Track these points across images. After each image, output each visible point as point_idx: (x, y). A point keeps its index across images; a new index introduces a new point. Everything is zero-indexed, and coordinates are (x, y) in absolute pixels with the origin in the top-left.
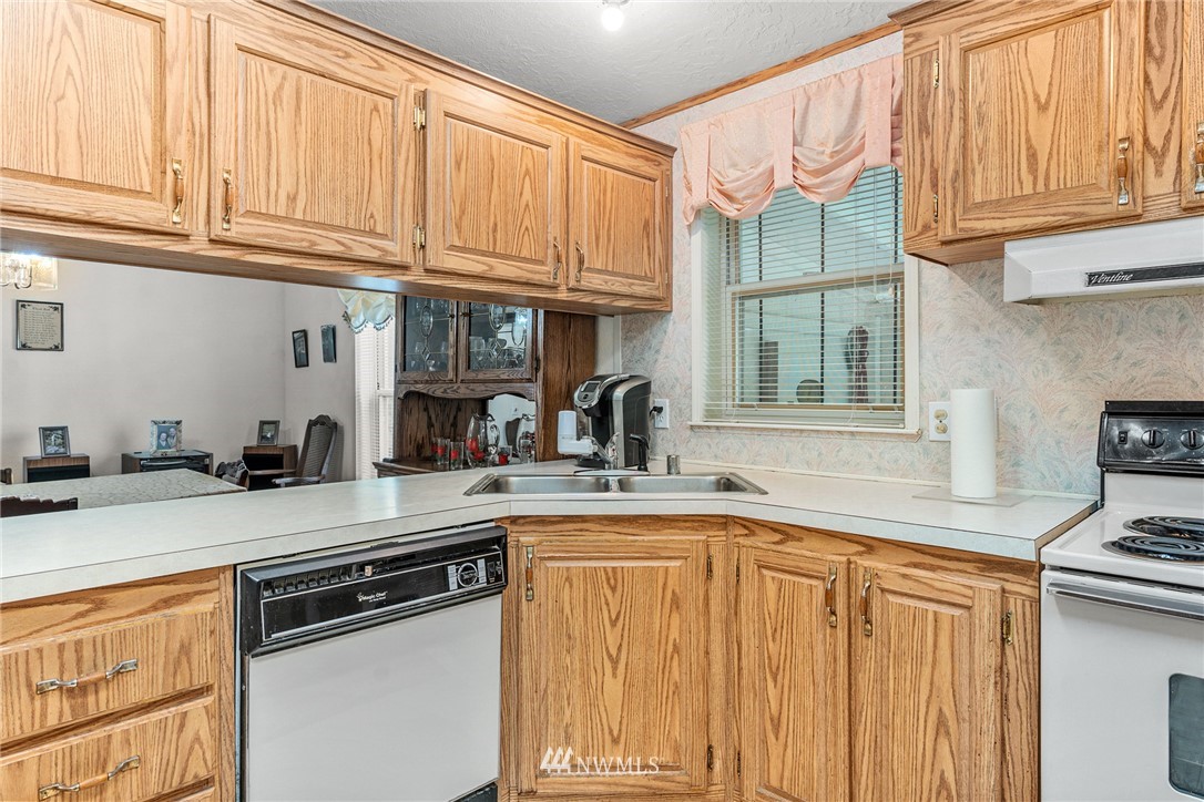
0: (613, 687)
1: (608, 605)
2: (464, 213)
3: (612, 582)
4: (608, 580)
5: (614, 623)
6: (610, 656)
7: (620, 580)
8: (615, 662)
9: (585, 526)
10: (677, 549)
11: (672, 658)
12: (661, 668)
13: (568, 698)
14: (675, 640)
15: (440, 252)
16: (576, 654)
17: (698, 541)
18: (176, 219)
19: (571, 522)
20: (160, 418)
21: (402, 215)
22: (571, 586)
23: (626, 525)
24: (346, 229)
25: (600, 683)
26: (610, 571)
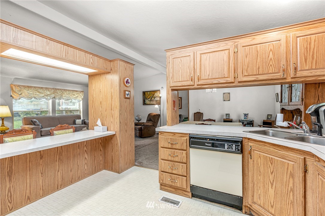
0: (271, 191)
1: (270, 167)
2: (248, 67)
3: (271, 162)
4: (270, 161)
5: (272, 173)
6: (271, 182)
7: (273, 162)
8: (272, 185)
9: (265, 144)
10: (292, 158)
11: (290, 192)
12: (286, 193)
13: (260, 188)
14: (291, 187)
15: (241, 77)
16: (262, 176)
17: (300, 158)
18: (192, 83)
19: (262, 142)
20: (245, 113)
21: (231, 72)
22: (260, 159)
23: (277, 147)
24: (219, 78)
25: (268, 188)
26: (270, 158)
